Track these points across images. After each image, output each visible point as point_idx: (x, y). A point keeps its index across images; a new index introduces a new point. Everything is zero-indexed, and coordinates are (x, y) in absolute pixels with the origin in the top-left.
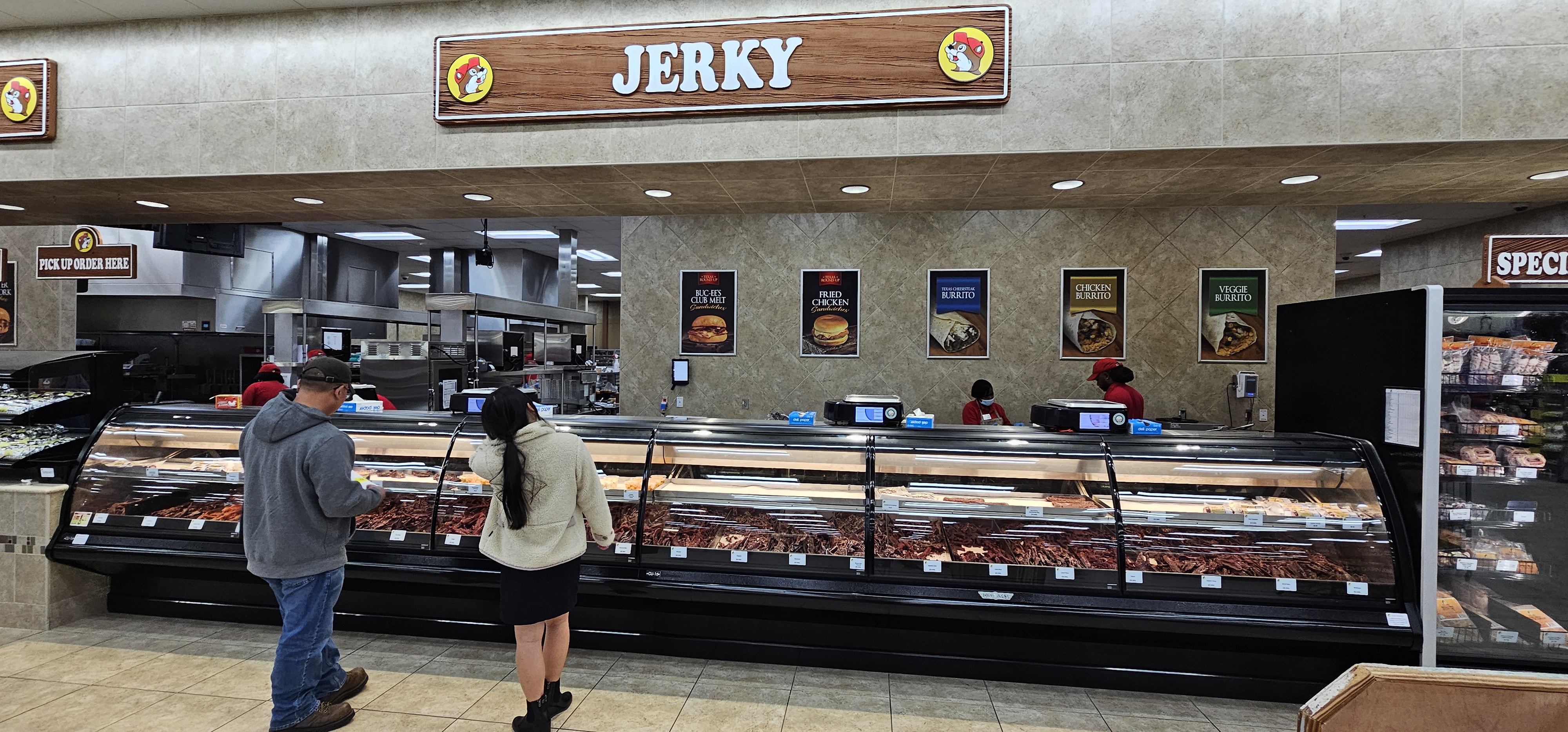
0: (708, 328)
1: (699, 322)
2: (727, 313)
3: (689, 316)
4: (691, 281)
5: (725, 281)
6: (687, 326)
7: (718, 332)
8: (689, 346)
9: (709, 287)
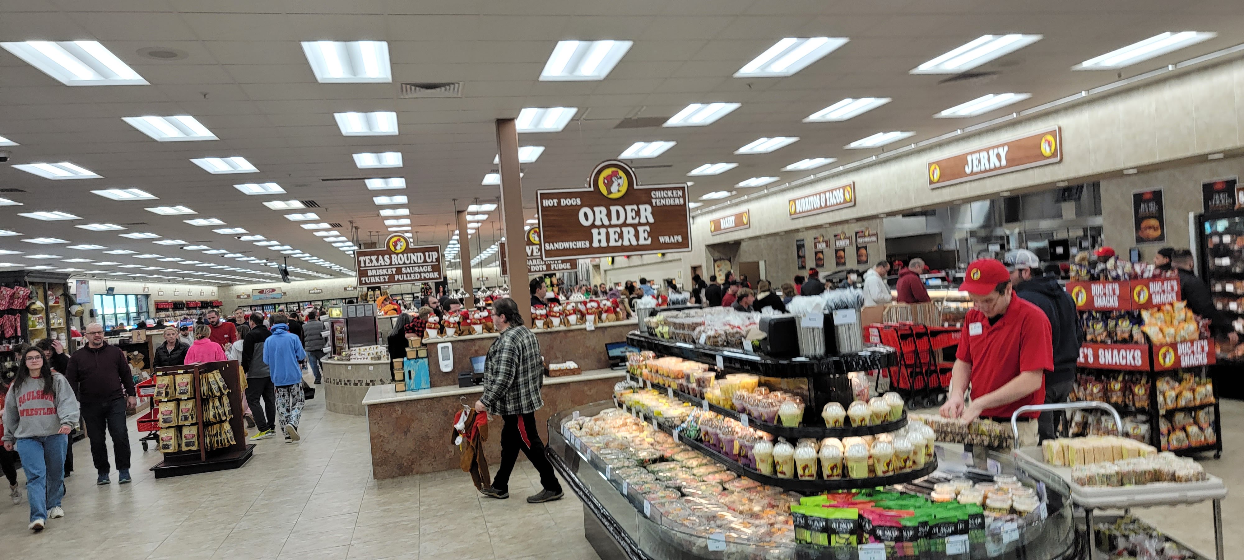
0: (1150, 228)
1: (1145, 224)
2: (1160, 217)
3: (1139, 221)
4: (1139, 199)
5: (1157, 196)
6: (1138, 227)
7: (1155, 229)
8: (1140, 240)
9: (1148, 201)
